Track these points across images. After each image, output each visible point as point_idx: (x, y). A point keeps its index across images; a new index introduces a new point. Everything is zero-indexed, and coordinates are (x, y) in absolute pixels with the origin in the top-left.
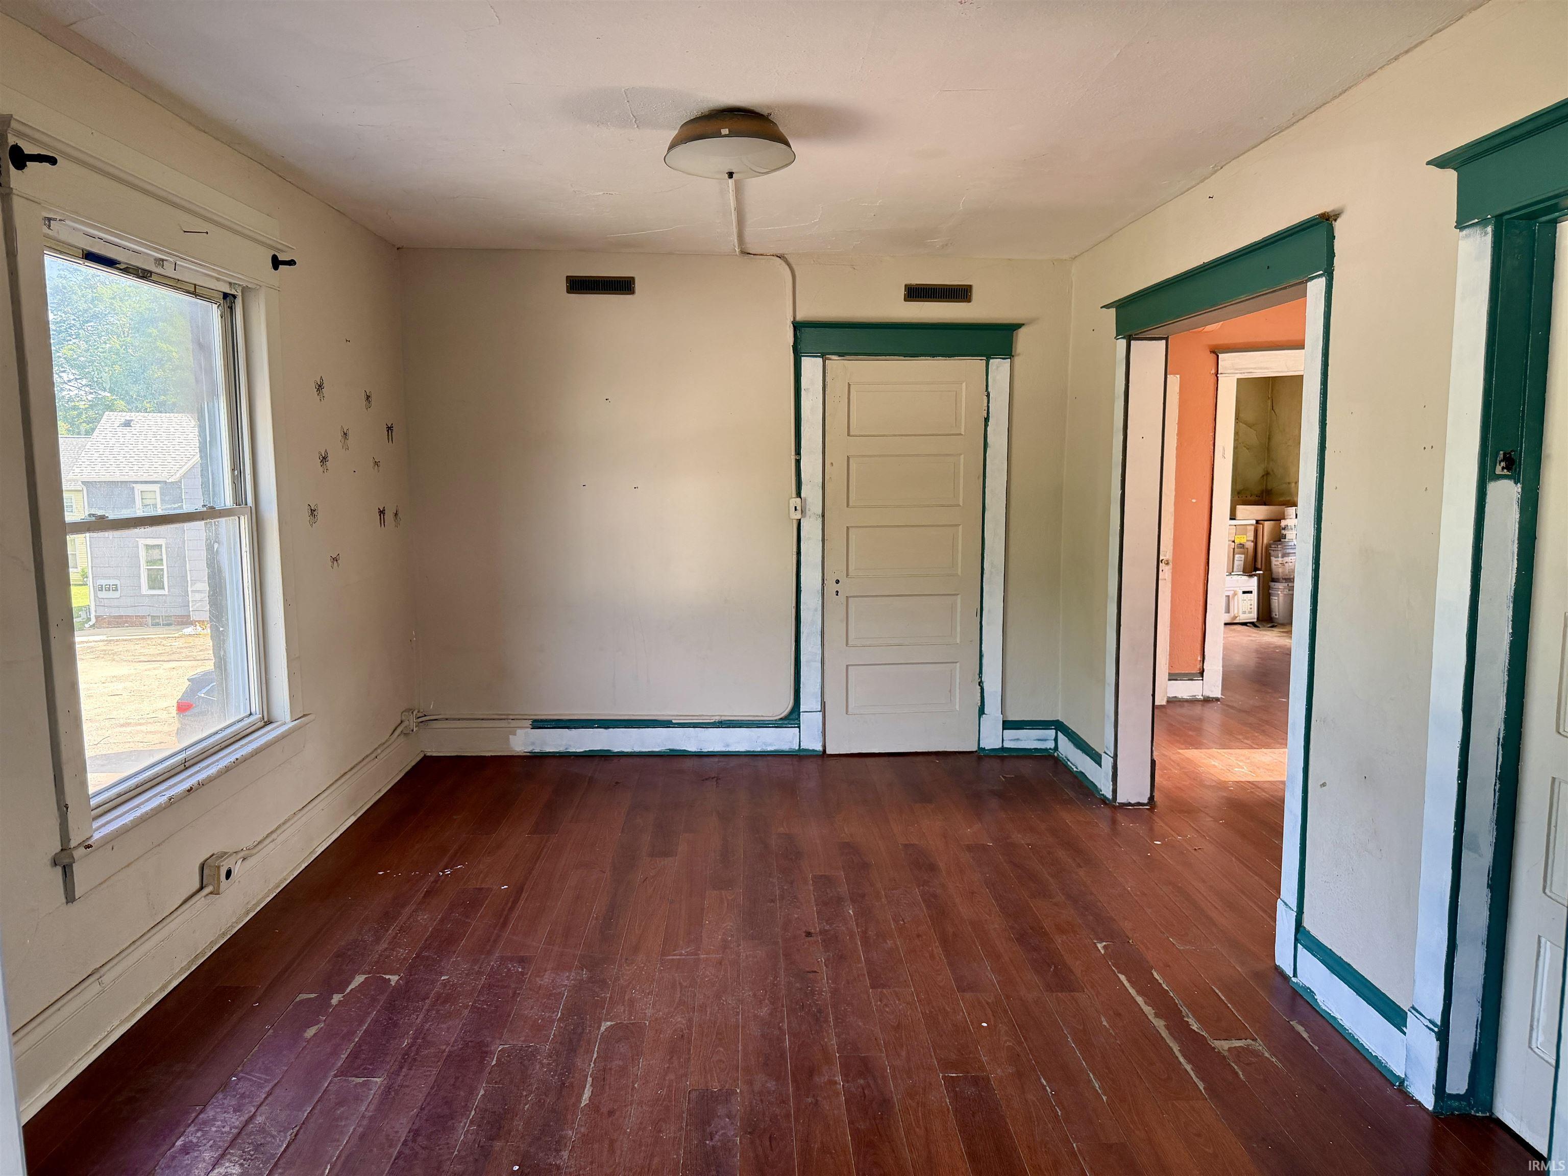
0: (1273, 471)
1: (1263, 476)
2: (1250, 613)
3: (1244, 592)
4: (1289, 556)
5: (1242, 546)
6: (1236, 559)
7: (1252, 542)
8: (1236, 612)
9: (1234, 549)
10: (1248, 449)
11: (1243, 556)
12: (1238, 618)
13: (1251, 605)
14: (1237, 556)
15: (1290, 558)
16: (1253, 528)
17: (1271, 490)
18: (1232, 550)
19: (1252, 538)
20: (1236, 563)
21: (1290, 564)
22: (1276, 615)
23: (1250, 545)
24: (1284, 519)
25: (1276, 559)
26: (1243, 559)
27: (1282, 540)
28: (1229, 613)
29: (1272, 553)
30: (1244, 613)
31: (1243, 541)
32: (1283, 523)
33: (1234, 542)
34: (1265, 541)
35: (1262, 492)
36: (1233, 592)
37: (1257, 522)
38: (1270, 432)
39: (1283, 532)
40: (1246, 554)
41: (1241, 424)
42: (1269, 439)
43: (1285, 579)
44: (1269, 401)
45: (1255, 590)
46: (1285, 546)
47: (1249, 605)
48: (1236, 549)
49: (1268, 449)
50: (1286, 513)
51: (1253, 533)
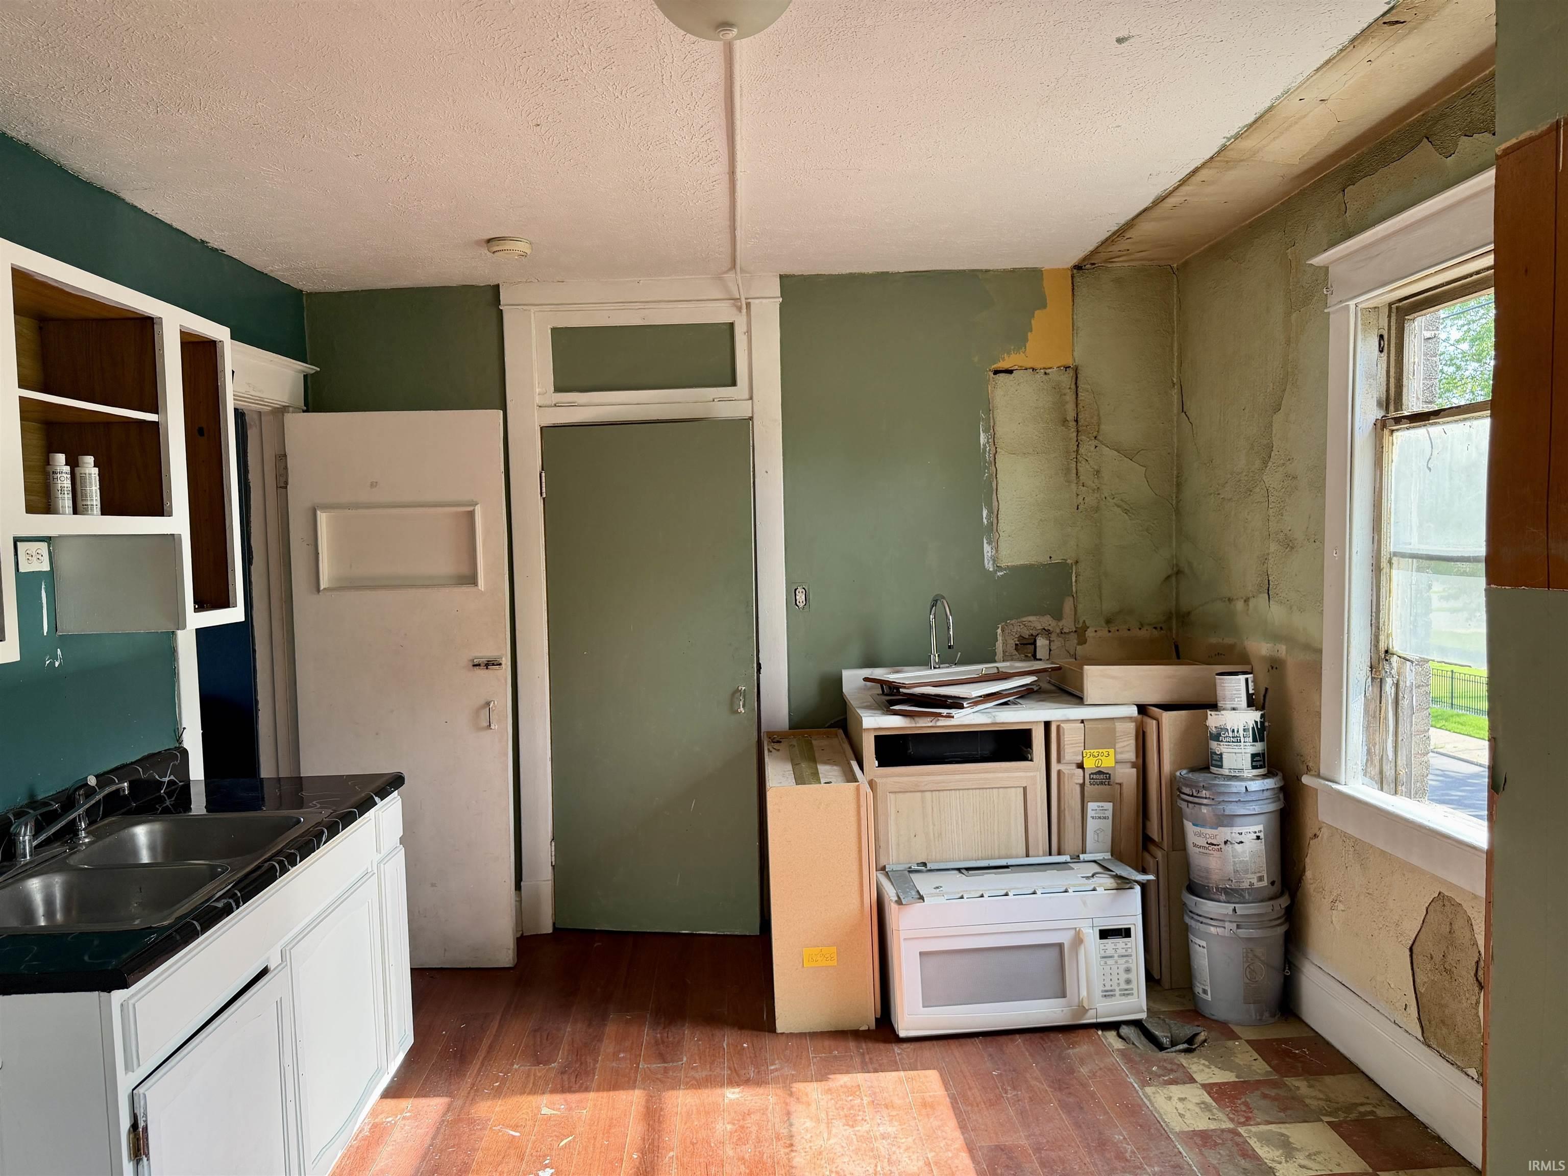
0: (1190, 565)
1: (1168, 578)
2: (1126, 993)
3: (1105, 934)
4: (1231, 825)
5: (1102, 777)
6: (1090, 813)
7: (1134, 765)
8: (1084, 993)
9: (1082, 786)
10: (1126, 511)
11: (1109, 806)
12: (1092, 1013)
13: (1128, 970)
14: (1091, 806)
15: (1237, 830)
16: (1131, 727)
17: (1189, 613)
18: (1078, 788)
19: (1131, 755)
20: (1091, 825)
21: (1237, 847)
22: (1205, 992)
23: (1127, 775)
24: (1214, 707)
25: (1198, 829)
26: (1109, 813)
27: (1213, 769)
28: (1064, 995)
29: (1187, 810)
30: (1108, 994)
31: (1108, 762)
32: (1214, 720)
33: (1080, 766)
34: (1167, 767)
35: (1169, 617)
36: (1072, 932)
37: (1142, 709)
38: (1180, 468)
39: (1214, 745)
40: (1116, 799)
41: (1106, 450)
42: (1179, 485)
43: (1225, 891)
44: (1175, 392)
45: (1136, 924)
46: (1224, 793)
47: (1121, 971)
48: (1088, 787)
49: (1178, 511)
50: (1218, 688)
51: (1132, 742)
